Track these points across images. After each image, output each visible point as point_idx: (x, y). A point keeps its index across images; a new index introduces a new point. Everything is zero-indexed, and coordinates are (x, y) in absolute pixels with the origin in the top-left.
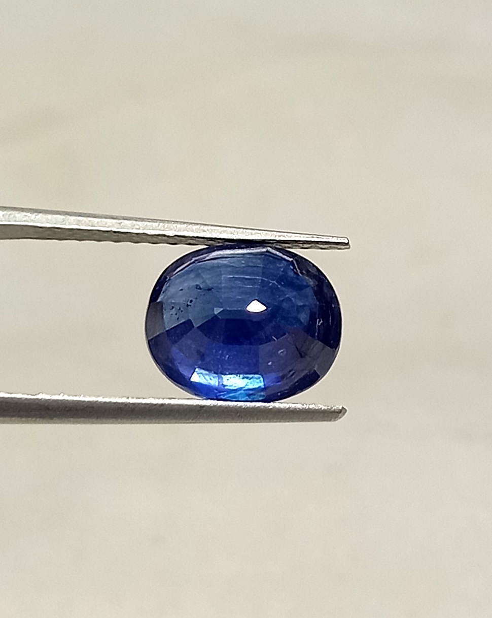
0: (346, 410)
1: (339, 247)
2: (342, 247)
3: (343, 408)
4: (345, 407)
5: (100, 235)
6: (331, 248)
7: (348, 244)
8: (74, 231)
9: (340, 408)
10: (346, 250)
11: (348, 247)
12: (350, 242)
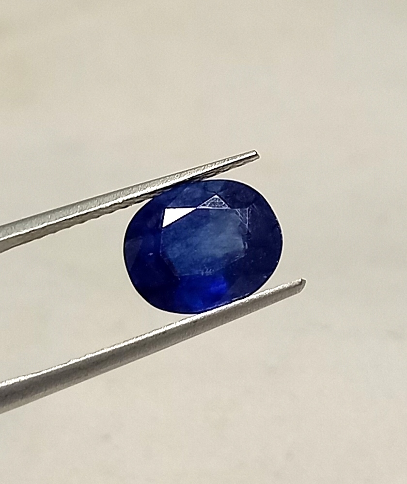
0: (305, 281)
1: (251, 159)
2: (253, 159)
3: (302, 280)
4: (303, 279)
5: (67, 223)
6: (244, 163)
7: (257, 155)
8: (47, 228)
9: (300, 280)
10: (257, 160)
11: (257, 157)
12: (258, 153)
